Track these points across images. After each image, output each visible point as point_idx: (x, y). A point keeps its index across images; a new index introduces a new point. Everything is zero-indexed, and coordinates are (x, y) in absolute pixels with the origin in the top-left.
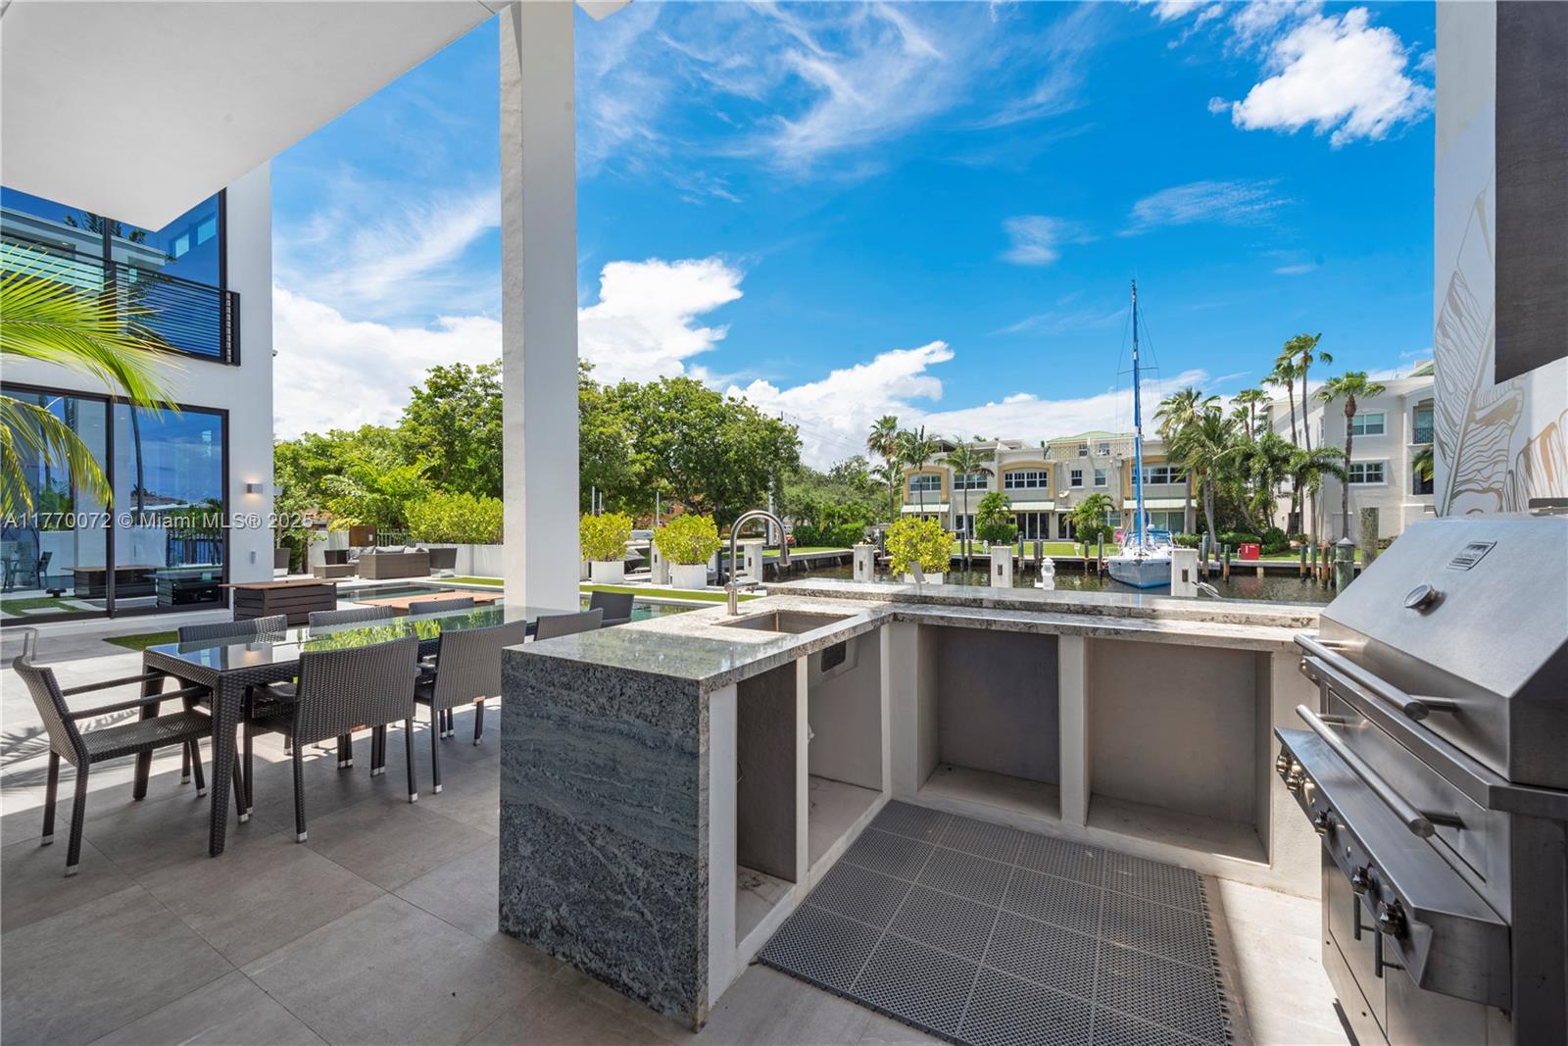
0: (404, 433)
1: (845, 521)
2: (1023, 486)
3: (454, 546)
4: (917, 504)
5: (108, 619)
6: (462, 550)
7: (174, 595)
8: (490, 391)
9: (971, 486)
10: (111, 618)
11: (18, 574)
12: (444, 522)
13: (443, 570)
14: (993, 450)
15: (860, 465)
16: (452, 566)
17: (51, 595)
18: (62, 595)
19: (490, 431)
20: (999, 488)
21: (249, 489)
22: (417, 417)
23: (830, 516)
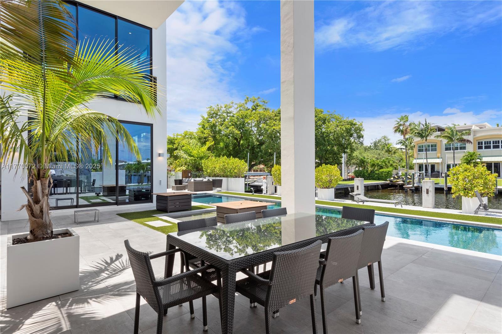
0: (199, 133)
1: (382, 168)
2: (482, 149)
3: (221, 178)
4: (425, 159)
5: (116, 205)
6: (224, 179)
7: (135, 196)
8: (229, 115)
9: (457, 149)
10: (118, 205)
11: (87, 187)
12: (217, 168)
13: (217, 188)
14: (469, 130)
15: (385, 141)
16: (220, 186)
17: (96, 195)
18: (99, 195)
19: (230, 131)
20: (474, 150)
21: (160, 155)
22: (203, 127)
23: (373, 165)
